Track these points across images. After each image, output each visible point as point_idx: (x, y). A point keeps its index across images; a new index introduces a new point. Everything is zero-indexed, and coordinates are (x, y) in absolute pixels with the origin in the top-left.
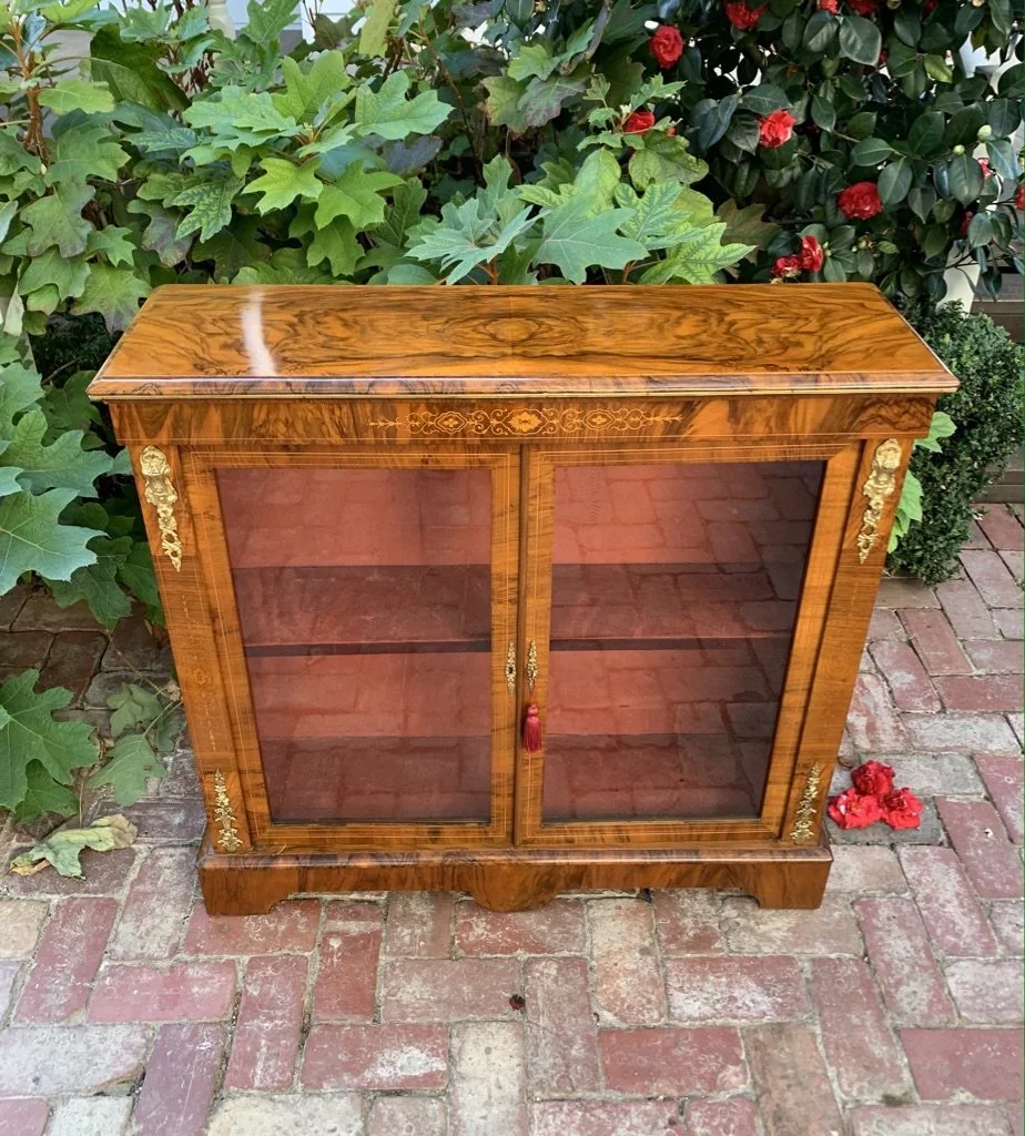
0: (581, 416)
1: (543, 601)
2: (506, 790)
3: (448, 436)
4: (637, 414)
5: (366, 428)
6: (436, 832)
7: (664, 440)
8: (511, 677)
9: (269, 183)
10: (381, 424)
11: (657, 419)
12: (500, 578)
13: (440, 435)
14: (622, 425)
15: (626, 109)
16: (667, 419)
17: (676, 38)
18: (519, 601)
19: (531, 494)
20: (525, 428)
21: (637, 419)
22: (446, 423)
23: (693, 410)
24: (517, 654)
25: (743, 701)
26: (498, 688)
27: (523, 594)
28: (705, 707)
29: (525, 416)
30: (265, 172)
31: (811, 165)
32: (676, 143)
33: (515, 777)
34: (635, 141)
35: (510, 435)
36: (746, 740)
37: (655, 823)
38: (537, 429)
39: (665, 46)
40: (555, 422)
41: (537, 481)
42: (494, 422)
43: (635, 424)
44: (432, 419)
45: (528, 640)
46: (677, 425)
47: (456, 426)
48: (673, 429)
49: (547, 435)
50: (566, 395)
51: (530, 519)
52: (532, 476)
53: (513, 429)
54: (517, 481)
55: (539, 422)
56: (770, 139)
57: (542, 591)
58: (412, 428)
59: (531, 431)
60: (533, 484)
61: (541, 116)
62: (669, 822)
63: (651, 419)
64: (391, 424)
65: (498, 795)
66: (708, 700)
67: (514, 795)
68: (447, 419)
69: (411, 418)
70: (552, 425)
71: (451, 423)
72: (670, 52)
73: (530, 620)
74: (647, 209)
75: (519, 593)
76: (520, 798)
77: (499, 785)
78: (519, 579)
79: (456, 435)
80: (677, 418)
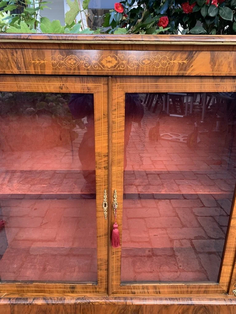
0: (137, 59)
1: (120, 168)
2: (104, 267)
3: (71, 69)
4: (165, 58)
5: (30, 64)
6: (73, 288)
7: (178, 75)
8: (106, 208)
10: (38, 62)
11: (175, 61)
12: (99, 155)
13: (67, 69)
14: (158, 65)
16: (180, 62)
18: (108, 168)
19: (114, 108)
20: (109, 65)
21: (165, 62)
22: (70, 62)
23: (192, 57)
24: (108, 196)
26: (99, 214)
27: (110, 163)
29: (109, 59)
33: (108, 261)
35: (102, 70)
37: (171, 284)
38: (115, 66)
40: (124, 62)
41: (116, 101)
42: (94, 62)
43: (164, 65)
44: (63, 59)
45: (113, 189)
46: (184, 66)
47: (75, 64)
49: (120, 70)
51: (113, 122)
52: (114, 98)
53: (103, 66)
54: (106, 100)
55: (116, 62)
57: (119, 163)
58: (53, 65)
59: (112, 67)
62: (178, 284)
63: (172, 61)
64: (42, 62)
65: (101, 270)
67: (108, 270)
68: (70, 60)
69: (52, 59)
70: (122, 64)
71: (72, 62)
72: (164, 24)
73: (114, 178)
75: (108, 163)
76: (110, 271)
77: (101, 264)
78: (108, 156)
79: (75, 69)
80: (185, 62)
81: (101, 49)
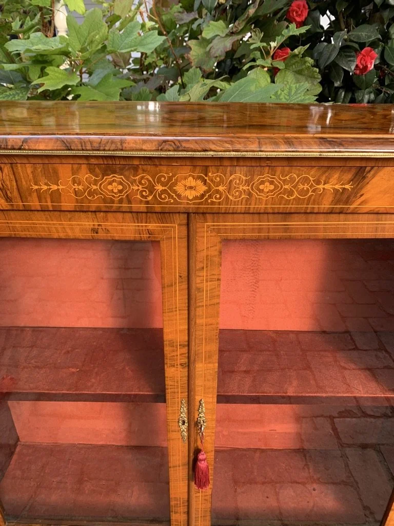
0: (248, 182)
1: (211, 365)
2: (183, 509)
3: (113, 202)
4: (306, 180)
5: (30, 191)
7: (331, 212)
8: (184, 428)
9: (49, 79)
10: (45, 187)
11: (326, 186)
12: (172, 344)
13: (105, 200)
14: (290, 193)
15: (273, 44)
16: (337, 187)
17: (304, 6)
18: (189, 365)
19: (199, 265)
20: (191, 194)
21: (306, 187)
22: (110, 187)
23: (364, 178)
24: (188, 409)
25: (344, 417)
26: (173, 435)
27: (192, 358)
28: (320, 421)
29: (191, 182)
30: (48, 74)
31: (381, 92)
32: (305, 62)
33: (188, 501)
34: (280, 65)
35: (176, 202)
36: (349, 446)
38: (202, 196)
39: (297, 12)
40: (221, 188)
41: (205, 253)
42: (159, 188)
43: (303, 192)
44: (96, 182)
45: (198, 398)
46: (345, 196)
47: (120, 191)
48: (342, 197)
49: (213, 203)
50: (233, 154)
51: (199, 290)
52: (199, 248)
53: (179, 196)
54: (185, 251)
55: (205, 188)
56: (361, 67)
57: (210, 357)
58: (76, 193)
59: (196, 198)
60: (201, 255)
61: (219, 51)
63: (321, 186)
64: (54, 187)
65: (176, 513)
66: (322, 416)
67: (188, 513)
68: (110, 183)
69: (74, 182)
70: (217, 191)
71: (116, 187)
72: (299, 16)
73: (199, 382)
74: (287, 97)
75: (189, 358)
76: (193, 515)
77: (176, 505)
78: (188, 345)
79: (121, 201)
80: (347, 187)
81: (173, 164)
